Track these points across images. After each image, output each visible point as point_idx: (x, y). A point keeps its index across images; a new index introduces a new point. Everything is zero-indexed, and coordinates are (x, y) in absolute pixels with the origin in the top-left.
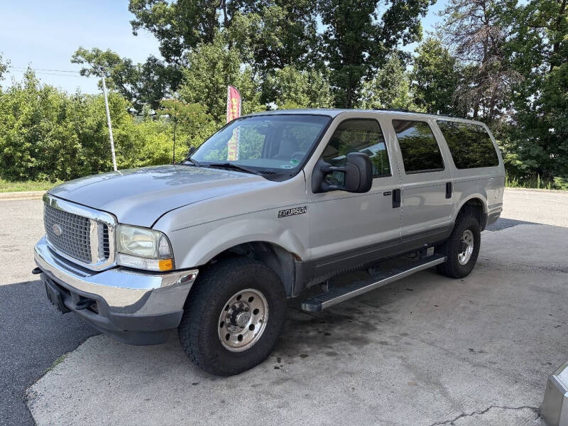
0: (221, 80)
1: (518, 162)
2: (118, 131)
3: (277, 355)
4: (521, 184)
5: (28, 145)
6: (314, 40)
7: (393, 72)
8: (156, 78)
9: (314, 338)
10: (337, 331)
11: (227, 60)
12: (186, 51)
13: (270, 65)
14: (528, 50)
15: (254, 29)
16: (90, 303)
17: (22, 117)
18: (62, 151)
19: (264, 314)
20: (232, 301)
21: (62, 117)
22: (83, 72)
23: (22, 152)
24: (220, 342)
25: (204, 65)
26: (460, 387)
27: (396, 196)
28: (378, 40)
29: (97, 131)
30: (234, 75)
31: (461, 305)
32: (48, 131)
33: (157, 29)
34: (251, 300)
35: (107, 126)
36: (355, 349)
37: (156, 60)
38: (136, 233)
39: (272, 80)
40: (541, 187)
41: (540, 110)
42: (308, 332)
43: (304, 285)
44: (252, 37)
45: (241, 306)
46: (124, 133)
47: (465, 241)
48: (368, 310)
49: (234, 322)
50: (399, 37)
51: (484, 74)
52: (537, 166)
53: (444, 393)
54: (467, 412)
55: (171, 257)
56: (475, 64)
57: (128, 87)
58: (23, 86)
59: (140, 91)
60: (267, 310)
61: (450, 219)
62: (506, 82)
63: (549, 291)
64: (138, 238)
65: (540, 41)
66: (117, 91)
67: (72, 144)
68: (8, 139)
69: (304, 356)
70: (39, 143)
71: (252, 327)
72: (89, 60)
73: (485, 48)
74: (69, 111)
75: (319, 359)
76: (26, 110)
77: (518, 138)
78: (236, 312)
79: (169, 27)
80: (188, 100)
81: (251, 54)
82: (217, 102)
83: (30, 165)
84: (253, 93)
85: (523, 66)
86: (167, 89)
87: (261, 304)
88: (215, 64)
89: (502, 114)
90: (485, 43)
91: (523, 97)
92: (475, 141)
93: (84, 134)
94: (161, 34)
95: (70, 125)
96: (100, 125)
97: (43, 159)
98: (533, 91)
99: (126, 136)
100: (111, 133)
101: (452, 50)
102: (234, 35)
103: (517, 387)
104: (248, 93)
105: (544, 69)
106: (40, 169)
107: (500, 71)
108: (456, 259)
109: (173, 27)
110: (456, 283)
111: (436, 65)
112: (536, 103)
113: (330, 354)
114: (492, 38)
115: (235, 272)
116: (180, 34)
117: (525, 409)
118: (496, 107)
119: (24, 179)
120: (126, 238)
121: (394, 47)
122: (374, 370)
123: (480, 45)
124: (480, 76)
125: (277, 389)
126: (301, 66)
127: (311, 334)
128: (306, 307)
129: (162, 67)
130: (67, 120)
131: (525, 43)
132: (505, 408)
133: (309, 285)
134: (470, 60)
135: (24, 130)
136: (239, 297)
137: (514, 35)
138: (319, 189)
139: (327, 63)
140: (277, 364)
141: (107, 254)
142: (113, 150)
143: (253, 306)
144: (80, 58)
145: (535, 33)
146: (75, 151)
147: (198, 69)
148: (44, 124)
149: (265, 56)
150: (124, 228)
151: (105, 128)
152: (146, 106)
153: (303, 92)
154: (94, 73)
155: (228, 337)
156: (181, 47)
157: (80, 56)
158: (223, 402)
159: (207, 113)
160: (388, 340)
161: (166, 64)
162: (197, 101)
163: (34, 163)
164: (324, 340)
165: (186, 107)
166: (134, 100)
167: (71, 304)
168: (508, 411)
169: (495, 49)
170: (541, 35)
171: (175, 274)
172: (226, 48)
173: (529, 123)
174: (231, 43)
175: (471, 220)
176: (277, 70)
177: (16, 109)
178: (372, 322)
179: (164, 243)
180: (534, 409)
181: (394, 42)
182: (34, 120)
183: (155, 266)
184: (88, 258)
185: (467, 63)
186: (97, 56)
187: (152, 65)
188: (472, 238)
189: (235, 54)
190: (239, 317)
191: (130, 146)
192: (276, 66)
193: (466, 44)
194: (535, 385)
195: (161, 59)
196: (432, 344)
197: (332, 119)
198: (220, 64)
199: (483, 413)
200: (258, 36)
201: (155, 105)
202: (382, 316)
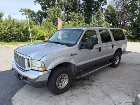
0: (57, 16)
1: (131, 36)
2: (31, 30)
3: (71, 89)
4: (132, 41)
5: (10, 33)
6: (80, 5)
7: (100, 13)
8: (41, 15)
10: (85, 82)
11: (58, 11)
12: (48, 8)
13: (69, 12)
14: (134, 7)
15: (65, 3)
17: (8, 27)
18: (18, 35)
19: (67, 79)
20: (60, 77)
21: (18, 26)
22: (22, 14)
23: (8, 35)
24: (57, 86)
25: (52, 12)
26: (115, 97)
28: (96, 5)
29: (26, 30)
30: (60, 15)
31: (116, 75)
32: (14, 30)
33: (40, 3)
34: (64, 76)
35: (29, 28)
36: (89, 87)
37: (40, 11)
39: (70, 15)
40: (137, 42)
41: (137, 22)
42: (78, 83)
43: (77, 72)
44: (64, 5)
45: (62, 78)
46: (33, 30)
47: (117, 58)
48: (93, 76)
49: (60, 81)
50: (101, 4)
51: (123, 13)
52: (136, 36)
53: (111, 99)
54: (117, 103)
55: (45, 67)
56: (120, 10)
57: (34, 18)
58: (8, 19)
59: (37, 19)
60: (68, 78)
62: (128, 15)
63: (137, 71)
65: (137, 4)
66: (31, 19)
67: (21, 33)
68: (5, 32)
69: (77, 89)
70: (12, 33)
71: (64, 83)
72: (24, 11)
73: (123, 7)
74: (19, 25)
75: (81, 90)
76: (9, 25)
77: (131, 29)
78: (61, 79)
79: (43, 2)
80: (49, 21)
81: (64, 9)
82: (56, 22)
83: (10, 38)
84: (65, 19)
85: (133, 11)
86: (43, 18)
88: (55, 12)
89: (127, 23)
90: (123, 5)
91: (133, 19)
93: (23, 30)
94: (42, 4)
95: (20, 28)
96: (27, 28)
97: (13, 37)
98: (135, 17)
99: (34, 31)
100: (30, 30)
101: (115, 7)
102: (60, 4)
103: (128, 97)
104: (63, 19)
105: (138, 12)
106: (13, 39)
107: (127, 12)
108: (115, 63)
109: (44, 2)
110: (115, 69)
111: (111, 11)
112: (136, 20)
113: (83, 88)
114: (125, 4)
115: (60, 70)
116: (46, 4)
117: (130, 103)
118: (126, 21)
119: (9, 42)
121: (100, 7)
122: (94, 92)
123: (122, 6)
124: (122, 14)
125: (71, 98)
126: (77, 12)
127: (79, 83)
128: (78, 77)
129: (42, 12)
130: (19, 27)
131: (133, 5)
132: (126, 102)
133: (78, 72)
134: (119, 9)
135: (9, 30)
137: (130, 3)
138: (80, 49)
139: (83, 11)
140: (71, 91)
141: (29, 67)
142: (30, 34)
143: (65, 77)
144: (22, 11)
145: (136, 3)
146: (21, 35)
147: (51, 13)
148: (13, 28)
149: (68, 9)
150: (33, 60)
151: (28, 29)
152: (38, 23)
153: (77, 19)
154: (25, 14)
155: (59, 85)
156: (46, 7)
158: (58, 101)
159: (53, 24)
160: (98, 84)
161: (43, 12)
162: (51, 21)
163: (11, 38)
164: (82, 85)
165: (48, 23)
166: (35, 21)
169: (126, 7)
170: (137, 3)
171: (46, 71)
172: (58, 8)
173: (134, 26)
174: (59, 6)
176: (71, 13)
177: (6, 25)
178: (94, 80)
179: (43, 64)
180: (133, 103)
181: (100, 5)
182: (11, 27)
183: (41, 69)
184: (25, 67)
185: (118, 10)
186: (26, 10)
187: (39, 12)
188: (119, 57)
189: (60, 9)
190: (61, 80)
191: (35, 33)
192: (71, 12)
193: (118, 5)
194: (133, 96)
195: (42, 10)
196: (108, 85)
197: (84, 31)
198: (56, 12)
199: (120, 104)
200: (66, 4)
201: (41, 22)
202: (96, 78)
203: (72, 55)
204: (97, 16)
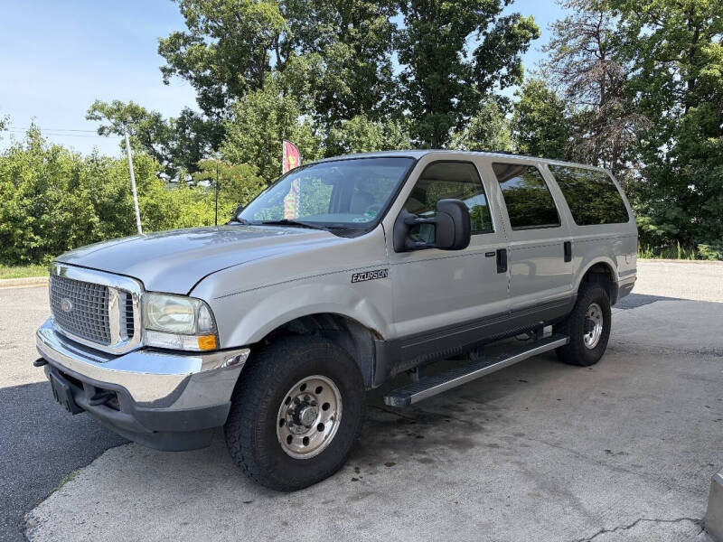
0: (275, 135)
1: (652, 227)
2: (145, 200)
3: (355, 464)
4: (656, 254)
5: (31, 219)
6: (391, 86)
7: (490, 119)
8: (192, 136)
9: (402, 442)
10: (432, 433)
11: (282, 111)
12: (231, 101)
13: (335, 117)
14: (656, 89)
15: (314, 73)
16: (108, 396)
17: (24, 185)
18: (74, 226)
19: (336, 410)
20: (294, 392)
21: (74, 184)
22: (101, 131)
23: (23, 229)
24: (279, 445)
25: (252, 115)
26: (597, 496)
27: (501, 258)
28: (469, 82)
29: (118, 200)
30: (290, 128)
31: (592, 398)
32: (57, 202)
33: (193, 75)
34: (319, 390)
35: (132, 194)
36: (455, 454)
37: (192, 114)
38: (169, 303)
39: (338, 134)
40: (683, 257)
41: (675, 164)
42: (394, 435)
43: (388, 372)
44: (312, 82)
45: (306, 399)
46: (152, 202)
47: (592, 318)
48: (471, 407)
49: (297, 420)
50: (494, 78)
51: (603, 120)
52: (675, 232)
53: (577, 506)
54: (607, 527)
55: (214, 331)
56: (590, 108)
57: (158, 147)
58: (26, 145)
59: (173, 152)
60: (339, 405)
61: (571, 289)
62: (630, 129)
63: (703, 379)
64: (171, 309)
65: (670, 78)
66: (144, 153)
67: (87, 217)
68: (6, 212)
69: (389, 465)
70: (45, 217)
71: (321, 427)
72: (109, 115)
73: (603, 90)
74: (83, 176)
75: (411, 467)
76: (29, 176)
77: (650, 197)
78: (300, 406)
79: (208, 72)
80: (234, 160)
81: (310, 104)
82: (270, 162)
83: (33, 245)
84: (315, 149)
85: (651, 108)
86: (207, 149)
87: (332, 395)
88: (267, 114)
89: (627, 169)
90: (602, 82)
91: (654, 146)
92: (597, 195)
93: (103, 204)
94: (199, 81)
95: (85, 193)
96: (122, 193)
97: (50, 236)
98: (665, 139)
99: (154, 206)
100: (136, 202)
101: (561, 92)
102: (290, 80)
103: (670, 495)
104: (309, 150)
105: (678, 113)
106: (45, 249)
107: (623, 115)
108: (582, 342)
109: (214, 72)
110: (583, 372)
111: (543, 112)
112: (669, 156)
113: (423, 461)
114: (611, 76)
115: (298, 354)
116: (222, 80)
117: (684, 522)
118: (619, 161)
119: (25, 263)
120: (156, 310)
121: (489, 90)
122: (483, 478)
123: (596, 85)
124: (595, 123)
125: (357, 506)
126: (374, 116)
127: (399, 437)
128: (391, 401)
129: (199, 121)
130: (81, 187)
131: (652, 80)
132: (657, 521)
133: (394, 372)
134: (585, 104)
135: (26, 201)
136: (303, 387)
137: (638, 72)
138: (403, 248)
139: (406, 112)
140: (356, 476)
141: (130, 333)
142: (139, 223)
143: (322, 399)
144: (97, 113)
145: (665, 69)
146: (91, 226)
147: (245, 122)
148: (51, 193)
149: (330, 106)
150: (152, 296)
151: (128, 196)
152: (182, 170)
153: (377, 148)
154: (116, 131)
155: (290, 439)
156: (224, 96)
157: (96, 111)
158: (286, 524)
159: (258, 175)
160: (499, 442)
161: (205, 119)
162: (245, 160)
163: (38, 242)
164: (416, 444)
165: (229, 169)
166: (165, 163)
167: (84, 401)
168: (663, 525)
169: (615, 89)
170: (671, 70)
171: (220, 355)
172: (281, 95)
173: (663, 179)
174: (286, 90)
175: (598, 290)
176: (343, 121)
177: (16, 174)
178: (477, 420)
179: (205, 314)
180: (697, 522)
181: (489, 84)
182: (39, 188)
183: (193, 345)
184: (107, 339)
185: (580, 109)
186: (119, 110)
187: (186, 120)
188: (600, 314)
189: (291, 103)
190: (303, 413)
191: (161, 218)
192: (344, 117)
193: (578, 85)
194: (697, 492)
195: (199, 111)
196: (556, 445)
197: (416, 162)
198: (273, 115)
199: (629, 527)
200: (320, 81)
201: (193, 168)
202: (489, 413)
203: (357, 278)
204: (480, 135)
